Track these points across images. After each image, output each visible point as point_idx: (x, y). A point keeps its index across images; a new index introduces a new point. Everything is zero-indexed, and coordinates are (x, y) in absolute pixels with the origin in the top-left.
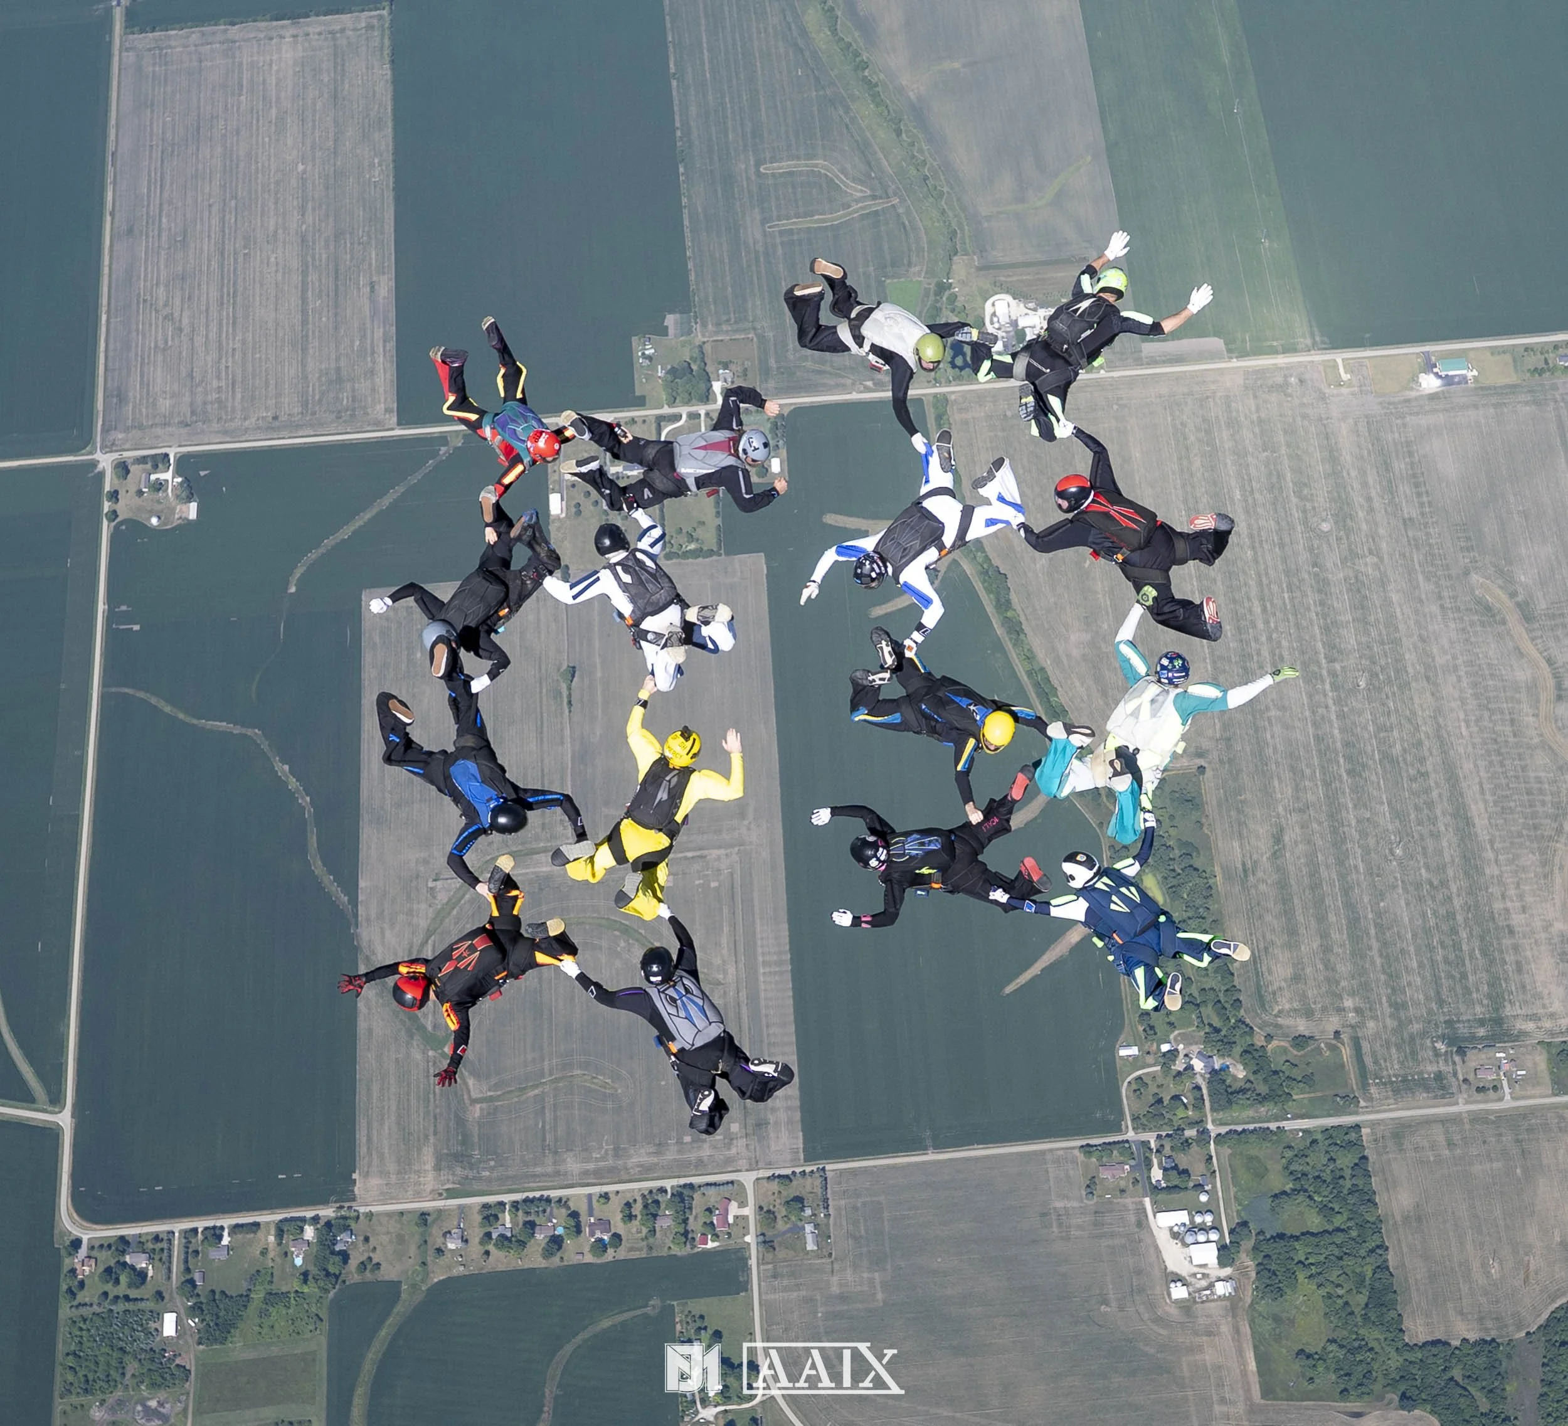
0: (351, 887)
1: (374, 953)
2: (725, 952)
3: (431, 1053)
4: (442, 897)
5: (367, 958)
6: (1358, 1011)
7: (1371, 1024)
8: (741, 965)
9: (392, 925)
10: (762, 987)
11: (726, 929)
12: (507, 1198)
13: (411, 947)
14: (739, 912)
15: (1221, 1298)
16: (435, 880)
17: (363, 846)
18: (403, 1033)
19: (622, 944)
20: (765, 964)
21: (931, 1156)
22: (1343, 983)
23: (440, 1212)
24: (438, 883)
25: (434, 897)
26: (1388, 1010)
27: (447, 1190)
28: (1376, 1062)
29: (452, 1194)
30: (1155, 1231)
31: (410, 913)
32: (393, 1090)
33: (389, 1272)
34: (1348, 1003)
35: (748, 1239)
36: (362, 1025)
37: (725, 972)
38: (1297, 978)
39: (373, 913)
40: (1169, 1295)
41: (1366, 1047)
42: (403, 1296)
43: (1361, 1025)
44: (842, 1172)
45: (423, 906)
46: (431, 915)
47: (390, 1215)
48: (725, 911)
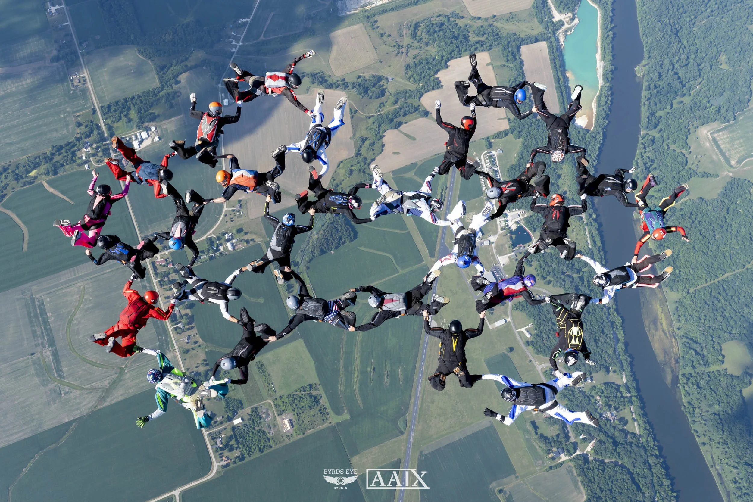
0: (70, 423)
1: (93, 405)
2: (72, 289)
3: (126, 371)
4: (67, 389)
5: (95, 407)
6: (64, 114)
7: (68, 110)
8: (76, 282)
9: (81, 403)
10: (83, 273)
11: (64, 291)
12: (171, 329)
13: (89, 393)
14: (59, 288)
15: (156, 129)
16: (61, 394)
17: (51, 427)
18: (120, 383)
19: (75, 322)
20: (75, 275)
21: (130, 210)
22: (56, 118)
23: (179, 348)
24: (62, 392)
25: (68, 392)
26: (62, 106)
27: (172, 348)
28: (80, 106)
29: (173, 346)
30: (140, 149)
31: (75, 398)
32: (141, 379)
33: (203, 356)
34: (62, 116)
35: (167, 253)
36: (121, 399)
37: (80, 286)
38: (56, 130)
39: (78, 412)
40: (158, 141)
41: (75, 110)
42: (210, 349)
43: (68, 112)
44: (141, 232)
45: (72, 395)
46: (75, 391)
47: (184, 364)
48: (58, 293)
